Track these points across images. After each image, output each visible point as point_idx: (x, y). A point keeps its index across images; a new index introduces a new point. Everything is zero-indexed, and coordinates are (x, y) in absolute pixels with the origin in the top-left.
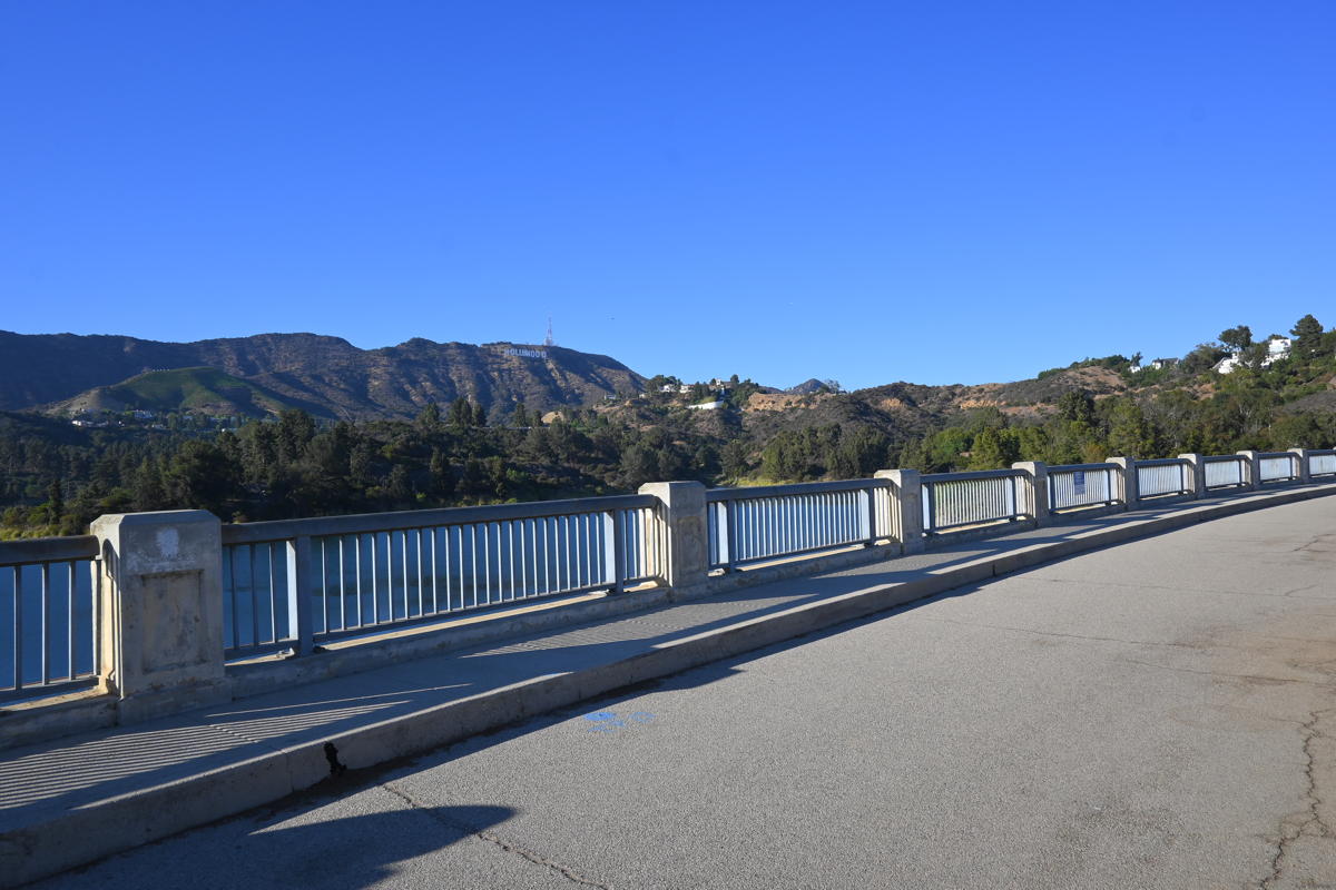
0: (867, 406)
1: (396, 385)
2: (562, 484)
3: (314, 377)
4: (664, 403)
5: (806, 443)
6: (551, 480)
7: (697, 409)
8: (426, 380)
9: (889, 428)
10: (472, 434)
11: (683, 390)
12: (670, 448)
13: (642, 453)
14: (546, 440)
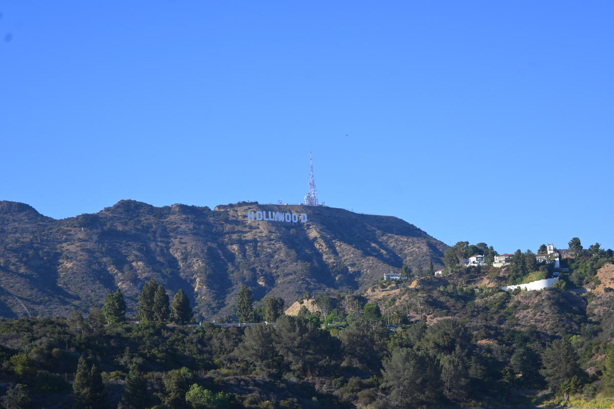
1: (95, 267)
4: (468, 282)
6: (264, 404)
7: (518, 291)
8: (138, 259)
10: (165, 334)
11: (498, 263)
12: (466, 350)
13: (418, 358)
14: (271, 341)
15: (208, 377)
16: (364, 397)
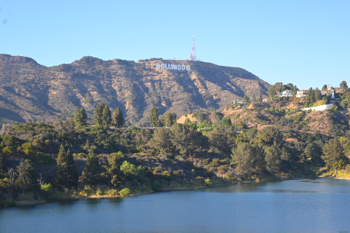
1: (70, 94)
2: (175, 175)
3: (7, 89)
4: (282, 106)
6: (165, 173)
7: (310, 111)
8: (94, 90)
10: (109, 132)
11: (299, 95)
12: (280, 144)
13: (252, 148)
14: (169, 138)
15: (133, 157)
16: (221, 169)
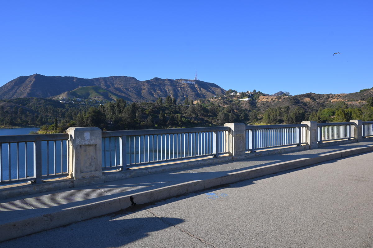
0: (299, 100)
1: (150, 92)
2: (199, 123)
3: (126, 89)
4: (231, 98)
5: (278, 112)
6: (195, 122)
7: (242, 100)
8: (159, 90)
9: (306, 108)
10: (172, 107)
11: (238, 94)
12: (233, 112)
14: (194, 109)
16: (213, 121)
